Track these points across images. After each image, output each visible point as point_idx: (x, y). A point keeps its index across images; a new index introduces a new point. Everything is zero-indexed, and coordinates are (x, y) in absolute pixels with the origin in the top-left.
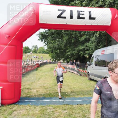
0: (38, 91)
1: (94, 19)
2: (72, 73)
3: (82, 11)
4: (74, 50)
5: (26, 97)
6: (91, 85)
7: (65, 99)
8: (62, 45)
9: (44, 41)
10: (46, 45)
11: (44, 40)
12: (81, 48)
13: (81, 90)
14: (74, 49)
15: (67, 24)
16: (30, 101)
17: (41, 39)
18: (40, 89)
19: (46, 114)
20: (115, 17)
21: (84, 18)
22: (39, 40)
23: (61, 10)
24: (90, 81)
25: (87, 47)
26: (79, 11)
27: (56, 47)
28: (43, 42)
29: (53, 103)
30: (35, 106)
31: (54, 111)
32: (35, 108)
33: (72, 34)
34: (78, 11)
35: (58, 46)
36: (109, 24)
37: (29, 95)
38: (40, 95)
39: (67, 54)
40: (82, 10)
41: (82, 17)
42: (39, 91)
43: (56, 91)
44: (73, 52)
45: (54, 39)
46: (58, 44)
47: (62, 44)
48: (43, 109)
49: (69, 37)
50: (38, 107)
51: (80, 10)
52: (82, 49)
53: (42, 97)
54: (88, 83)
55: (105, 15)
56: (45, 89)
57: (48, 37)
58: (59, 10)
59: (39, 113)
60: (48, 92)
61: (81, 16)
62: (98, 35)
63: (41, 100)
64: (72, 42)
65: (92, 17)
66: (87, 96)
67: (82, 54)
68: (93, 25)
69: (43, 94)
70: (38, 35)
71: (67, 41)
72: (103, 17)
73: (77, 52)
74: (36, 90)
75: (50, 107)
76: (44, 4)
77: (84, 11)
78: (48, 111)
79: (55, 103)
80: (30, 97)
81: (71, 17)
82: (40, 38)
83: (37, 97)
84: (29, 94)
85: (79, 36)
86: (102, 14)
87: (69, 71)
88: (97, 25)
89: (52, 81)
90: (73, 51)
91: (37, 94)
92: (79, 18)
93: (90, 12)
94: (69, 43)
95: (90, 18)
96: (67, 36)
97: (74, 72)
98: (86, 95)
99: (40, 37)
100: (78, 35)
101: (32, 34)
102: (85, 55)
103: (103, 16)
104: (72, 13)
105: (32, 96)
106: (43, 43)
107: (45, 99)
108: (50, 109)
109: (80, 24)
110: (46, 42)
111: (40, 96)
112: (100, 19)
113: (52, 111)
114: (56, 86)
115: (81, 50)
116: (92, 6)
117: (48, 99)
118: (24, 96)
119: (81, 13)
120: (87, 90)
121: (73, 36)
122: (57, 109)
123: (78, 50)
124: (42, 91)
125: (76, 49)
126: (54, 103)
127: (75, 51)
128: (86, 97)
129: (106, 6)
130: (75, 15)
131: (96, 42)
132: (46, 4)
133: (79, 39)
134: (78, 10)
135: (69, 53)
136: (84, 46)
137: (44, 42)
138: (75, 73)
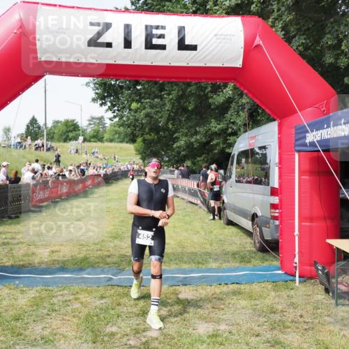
0: (53, 252)
1: (194, 48)
2: (189, 205)
3: (157, 27)
4: (196, 133)
5: (12, 266)
6: (221, 237)
7: (120, 273)
8: (160, 117)
9: (109, 104)
10: (115, 117)
11: (111, 102)
12: (215, 126)
13: (179, 250)
14: (196, 130)
15: (118, 62)
16: (17, 277)
17: (102, 98)
18: (62, 247)
19: (45, 307)
20: (255, 44)
21: (163, 47)
22: (94, 100)
23: (98, 24)
24: (227, 227)
25: (233, 123)
26: (151, 27)
27: (142, 124)
28: (107, 107)
29: (79, 281)
30: (25, 289)
31: (70, 301)
32: (22, 292)
33: (189, 85)
34: (146, 27)
35: (147, 118)
36: (238, 63)
37: (23, 261)
38: (55, 260)
39: (175, 146)
40: (160, 24)
41: (158, 43)
42: (56, 251)
43: (106, 253)
44: (193, 140)
45: (137, 98)
46: (147, 115)
47: (160, 115)
48: (44, 294)
49: (180, 93)
50: (31, 292)
51: (154, 23)
52: (216, 130)
53: (58, 266)
54: (215, 232)
55: (224, 39)
56: (79, 247)
57: (122, 93)
58: (92, 24)
59: (26, 305)
60: (81, 256)
61: (155, 41)
62: (230, 92)
63: (50, 274)
64: (190, 108)
65: (187, 42)
66: (185, 266)
67: (217, 144)
68: (190, 65)
69: (65, 259)
70: (92, 85)
71: (176, 104)
72: (220, 43)
73: (204, 140)
74: (48, 250)
75: (66, 292)
76: (55, 5)
77: (163, 28)
78: (55, 300)
79: (85, 283)
80: (23, 266)
81: (128, 44)
82: (96, 93)
83: (43, 266)
84: (24, 258)
85: (209, 89)
86: (215, 35)
87: (183, 199)
88: (202, 65)
89: (114, 226)
90: (192, 136)
91: (46, 260)
92: (149, 45)
93: (181, 30)
94: (181, 112)
95: (182, 46)
96: (174, 90)
97: (196, 202)
98: (185, 263)
99: (97, 91)
100: (206, 88)
101: (23, 90)
102: (227, 150)
103: (219, 41)
104: (128, 32)
105: (30, 264)
106: (107, 111)
107: (63, 271)
108: (62, 295)
109: (154, 64)
110: (116, 108)
111: (53, 264)
112: (212, 48)
113: (66, 301)
114: (116, 238)
115: (215, 134)
116: (215, 6)
117: (72, 271)
118: (7, 264)
119: (155, 32)
120: (198, 250)
121: (192, 89)
122: (80, 296)
123: (206, 132)
124: (66, 252)
125: (201, 130)
126: (82, 282)
127: (198, 137)
128: (181, 270)
129: (254, 6)
130: (138, 39)
131: (246, 110)
132: (60, 6)
133: (210, 101)
134: (148, 24)
135: (182, 143)
136: (225, 122)
137: (110, 109)
138: (197, 205)
